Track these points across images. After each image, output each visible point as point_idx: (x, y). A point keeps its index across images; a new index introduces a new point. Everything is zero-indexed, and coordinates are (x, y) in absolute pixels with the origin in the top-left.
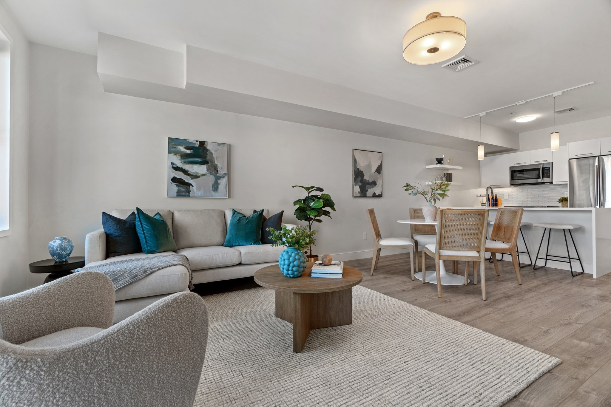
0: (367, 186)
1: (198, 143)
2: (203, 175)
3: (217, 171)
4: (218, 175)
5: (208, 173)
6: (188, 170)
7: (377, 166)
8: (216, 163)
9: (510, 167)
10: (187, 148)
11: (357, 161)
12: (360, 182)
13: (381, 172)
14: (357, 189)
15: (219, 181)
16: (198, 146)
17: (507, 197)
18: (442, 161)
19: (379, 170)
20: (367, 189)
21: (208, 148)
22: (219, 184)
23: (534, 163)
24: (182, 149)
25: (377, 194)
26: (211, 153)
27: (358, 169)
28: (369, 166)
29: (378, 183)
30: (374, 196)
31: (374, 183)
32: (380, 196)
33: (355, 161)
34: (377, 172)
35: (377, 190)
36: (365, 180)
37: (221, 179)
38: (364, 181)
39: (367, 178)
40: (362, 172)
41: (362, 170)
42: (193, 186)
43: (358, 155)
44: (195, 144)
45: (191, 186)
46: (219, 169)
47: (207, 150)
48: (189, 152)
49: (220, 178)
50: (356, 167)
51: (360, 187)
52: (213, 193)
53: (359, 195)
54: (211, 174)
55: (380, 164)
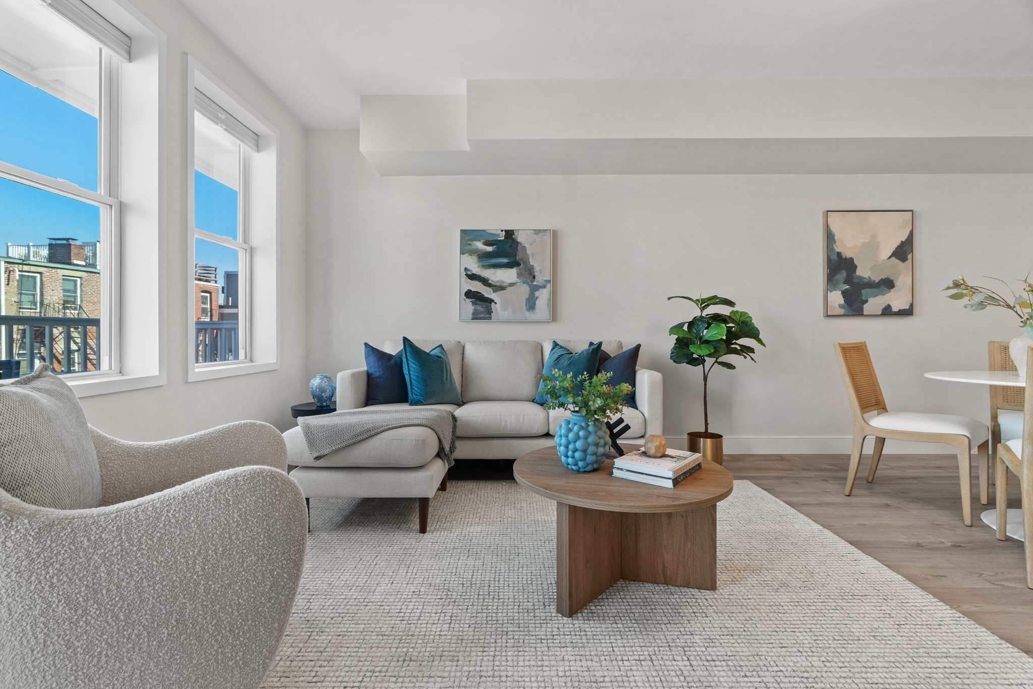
0: (864, 292)
1: (504, 233)
2: (512, 285)
3: (534, 277)
4: (534, 283)
5: (519, 281)
6: (489, 277)
7: (898, 243)
8: (531, 264)
10: (487, 243)
11: (836, 237)
12: (845, 283)
13: (910, 256)
14: (837, 298)
15: (537, 293)
16: (503, 238)
19: (903, 252)
20: (864, 298)
21: (519, 240)
22: (537, 299)
24: (480, 245)
25: (895, 309)
26: (524, 248)
27: (839, 254)
28: (872, 246)
29: (898, 283)
30: (887, 312)
31: (888, 284)
32: (907, 312)
33: (830, 237)
34: (897, 258)
35: (897, 300)
36: (861, 278)
37: (541, 289)
38: (855, 281)
39: (863, 272)
40: (852, 259)
41: (849, 256)
42: (496, 303)
43: (836, 223)
44: (498, 235)
45: (492, 303)
46: (536, 274)
47: (518, 243)
48: (490, 249)
49: (537, 288)
50: (833, 250)
51: (844, 293)
52: (527, 313)
53: (841, 311)
54: (523, 283)
55: (906, 237)
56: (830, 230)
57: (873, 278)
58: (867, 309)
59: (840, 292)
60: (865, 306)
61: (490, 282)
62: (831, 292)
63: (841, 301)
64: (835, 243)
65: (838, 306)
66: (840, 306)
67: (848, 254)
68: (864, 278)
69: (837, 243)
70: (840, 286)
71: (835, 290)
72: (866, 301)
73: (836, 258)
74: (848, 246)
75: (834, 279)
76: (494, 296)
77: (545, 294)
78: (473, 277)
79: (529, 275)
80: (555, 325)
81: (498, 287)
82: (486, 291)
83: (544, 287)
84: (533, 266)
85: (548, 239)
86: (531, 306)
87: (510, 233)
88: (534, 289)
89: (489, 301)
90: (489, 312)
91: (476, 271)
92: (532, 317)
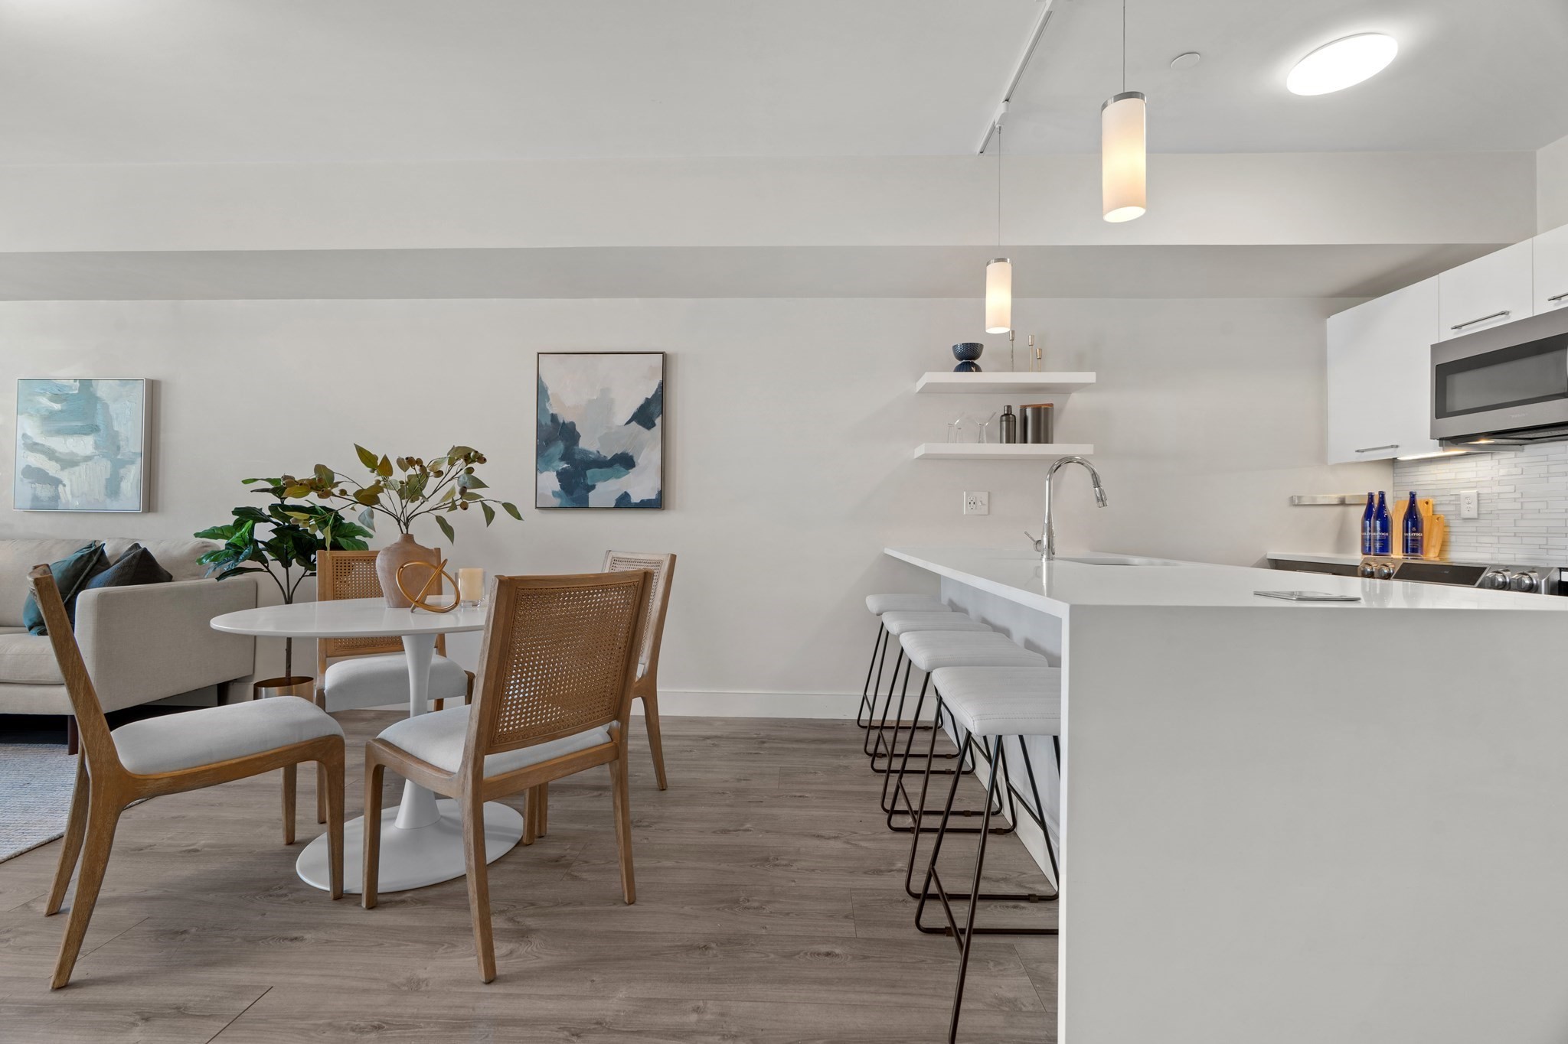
0: (589, 473)
1: (78, 384)
2: (88, 458)
3: (119, 448)
4: (119, 457)
5: (97, 453)
6: (56, 449)
7: (640, 401)
8: (116, 429)
9: (1436, 348)
10: (55, 398)
11: (549, 392)
12: (561, 459)
13: (658, 421)
14: (550, 482)
15: (122, 471)
16: (76, 392)
17: (1474, 505)
18: (976, 357)
19: (652, 412)
20: (590, 483)
21: (99, 394)
22: (122, 479)
23: (1552, 307)
24: (45, 402)
25: (635, 499)
26: (106, 406)
27: (554, 418)
28: (604, 404)
29: (640, 461)
30: (624, 503)
31: (625, 462)
32: (656, 504)
33: (541, 391)
34: (639, 423)
35: (641, 484)
36: (585, 452)
37: (127, 466)
38: (577, 457)
39: (589, 443)
40: (573, 424)
41: (567, 421)
42: (64, 485)
43: (551, 371)
44: (70, 387)
45: (60, 485)
46: (122, 443)
47: (97, 399)
48: (57, 407)
49: (124, 464)
50: (545, 410)
51: (562, 476)
52: (108, 501)
53: (556, 502)
54: (104, 457)
55: (653, 393)
56: (542, 382)
57: (603, 453)
58: (594, 498)
59: (555, 473)
60: (591, 495)
61: (57, 454)
62: (541, 472)
63: (556, 485)
64: (549, 400)
65: (551, 494)
66: (555, 494)
67: (566, 417)
68: (591, 453)
69: (551, 400)
70: (554, 464)
71: (547, 470)
72: (593, 487)
73: (549, 423)
74: (567, 405)
75: (546, 454)
76: (64, 476)
77: (133, 472)
78: (34, 447)
79: (111, 445)
80: (150, 518)
81: (69, 462)
82: (52, 468)
83: (133, 463)
84: (117, 431)
85: (139, 394)
86: (113, 487)
87: (86, 384)
88: (118, 465)
89: (56, 482)
90: (56, 498)
91: (40, 439)
92: (114, 505)
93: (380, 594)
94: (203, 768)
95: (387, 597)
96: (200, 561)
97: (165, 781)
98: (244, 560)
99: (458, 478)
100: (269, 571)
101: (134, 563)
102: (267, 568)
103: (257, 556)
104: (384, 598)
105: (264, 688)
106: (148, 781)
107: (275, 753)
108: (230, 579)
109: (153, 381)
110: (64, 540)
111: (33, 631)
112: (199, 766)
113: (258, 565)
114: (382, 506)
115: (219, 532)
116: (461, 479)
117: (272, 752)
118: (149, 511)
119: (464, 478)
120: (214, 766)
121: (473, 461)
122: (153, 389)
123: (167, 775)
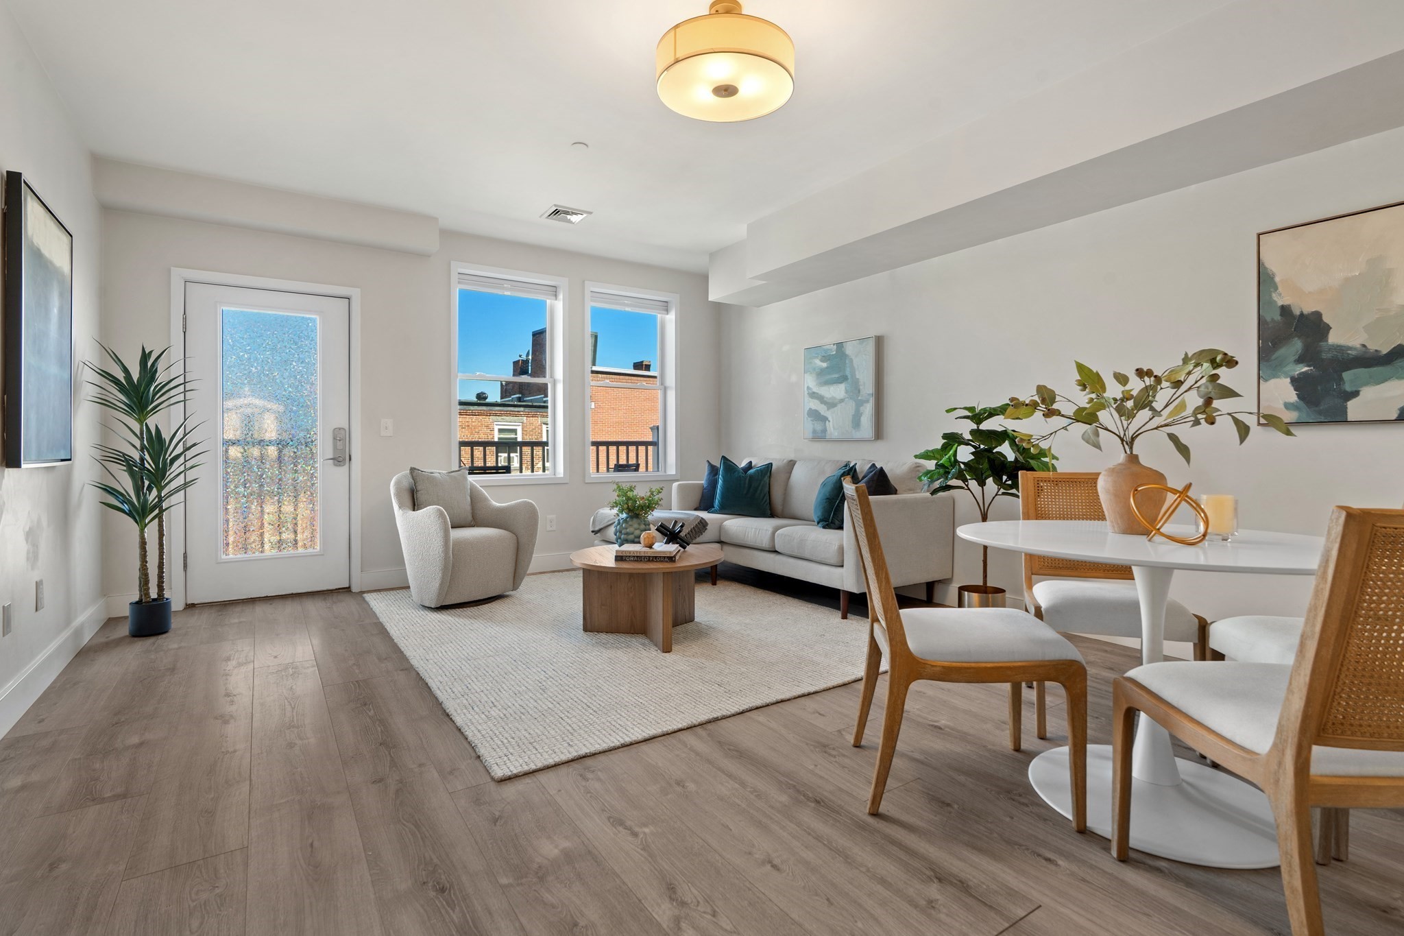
56: (1266, 268)
57: (1372, 347)
58: (1354, 409)
59: (1288, 380)
60: (1351, 404)
61: (825, 399)
62: (1266, 380)
63: (1293, 396)
64: (1276, 288)
65: (1283, 407)
66: (1288, 406)
67: (1304, 305)
68: (1350, 348)
69: (1280, 289)
70: (1287, 369)
71: (1275, 376)
72: (1355, 394)
73: (1278, 317)
74: (1307, 291)
75: (1273, 357)
76: (828, 414)
77: (868, 408)
78: (813, 395)
79: (855, 390)
80: (879, 444)
81: (831, 405)
82: (822, 409)
83: (867, 401)
84: (858, 379)
85: (870, 347)
86: (856, 423)
87: (840, 346)
88: (859, 404)
89: (825, 419)
90: (824, 431)
91: (815, 390)
92: (858, 435)
93: (1102, 517)
94: (965, 665)
95: (1112, 522)
96: (920, 478)
97: (938, 669)
98: (952, 479)
99: (1198, 387)
100: (969, 489)
101: (875, 478)
102: (967, 486)
103: (961, 476)
104: (1108, 522)
105: (966, 593)
106: (927, 666)
107: (1023, 667)
108: (941, 494)
109: (879, 337)
110: (830, 461)
111: (820, 525)
112: (962, 662)
113: (960, 483)
114: (1100, 424)
115: (932, 455)
116: (1202, 389)
117: (1020, 664)
118: (878, 439)
119: (1207, 387)
120: (973, 665)
121: (1219, 366)
122: (879, 342)
123: (939, 663)
